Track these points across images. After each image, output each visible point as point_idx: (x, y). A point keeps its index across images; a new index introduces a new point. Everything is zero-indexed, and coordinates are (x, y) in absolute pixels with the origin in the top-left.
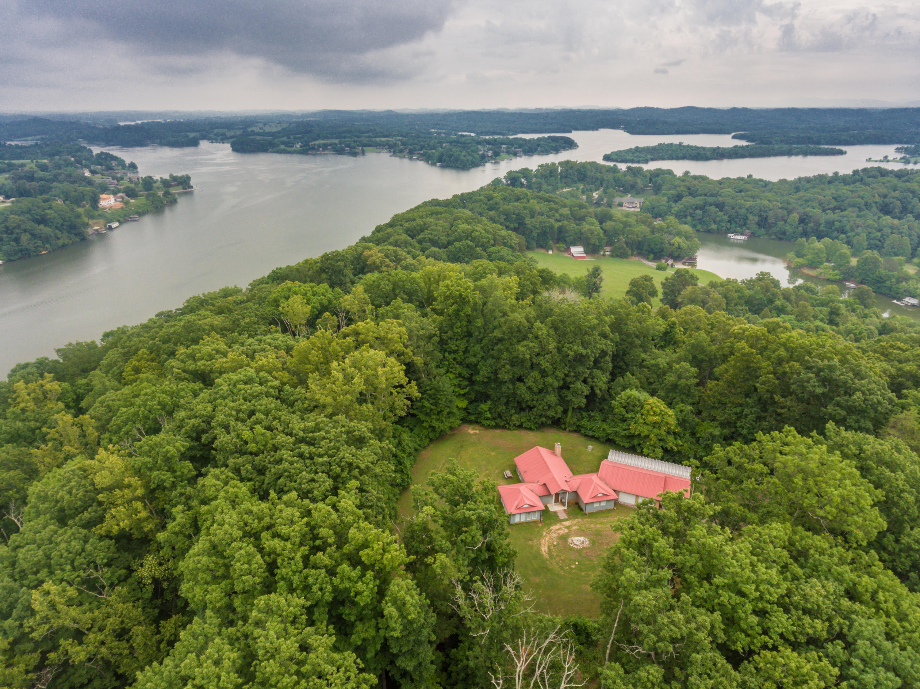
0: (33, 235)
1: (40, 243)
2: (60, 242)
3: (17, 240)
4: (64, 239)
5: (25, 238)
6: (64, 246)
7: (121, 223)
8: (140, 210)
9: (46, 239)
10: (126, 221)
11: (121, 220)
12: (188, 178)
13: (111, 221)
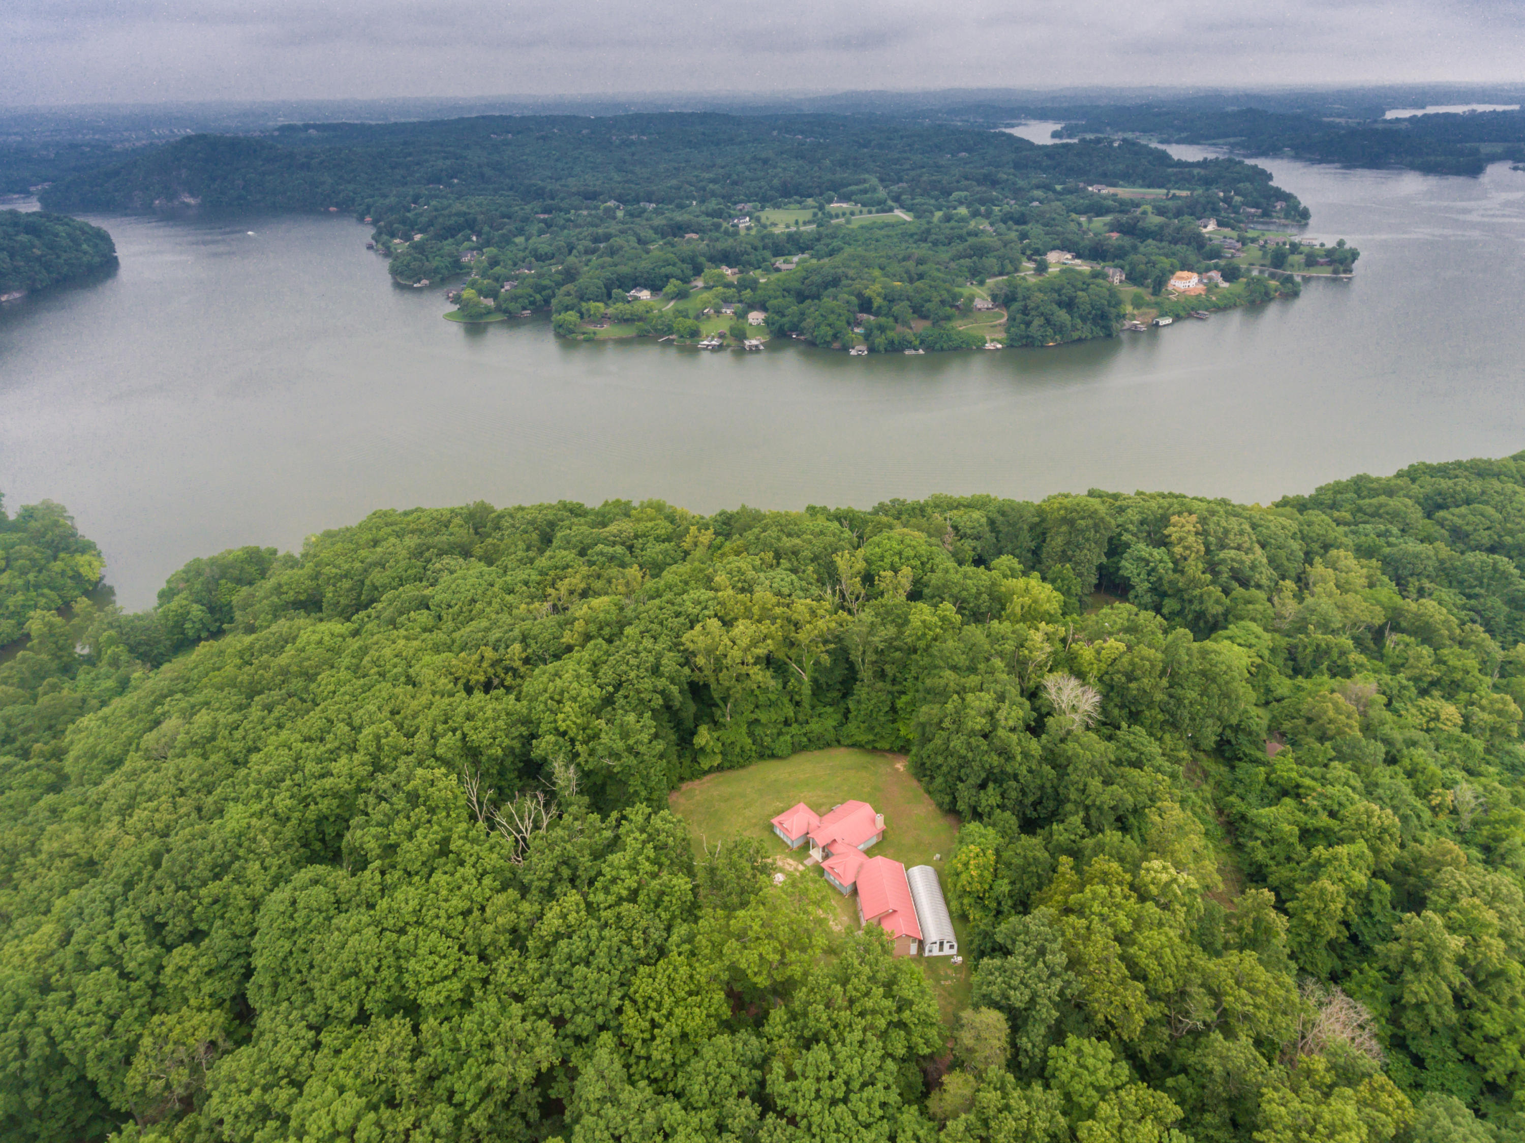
0: (1048, 321)
1: (1050, 332)
2: (1075, 335)
3: (1028, 324)
4: (1085, 330)
5: (1037, 322)
6: (1080, 340)
7: (1177, 318)
8: (1221, 304)
9: (1059, 329)
10: (1189, 316)
11: (1182, 314)
12: (1354, 255)
13: (1163, 315)
